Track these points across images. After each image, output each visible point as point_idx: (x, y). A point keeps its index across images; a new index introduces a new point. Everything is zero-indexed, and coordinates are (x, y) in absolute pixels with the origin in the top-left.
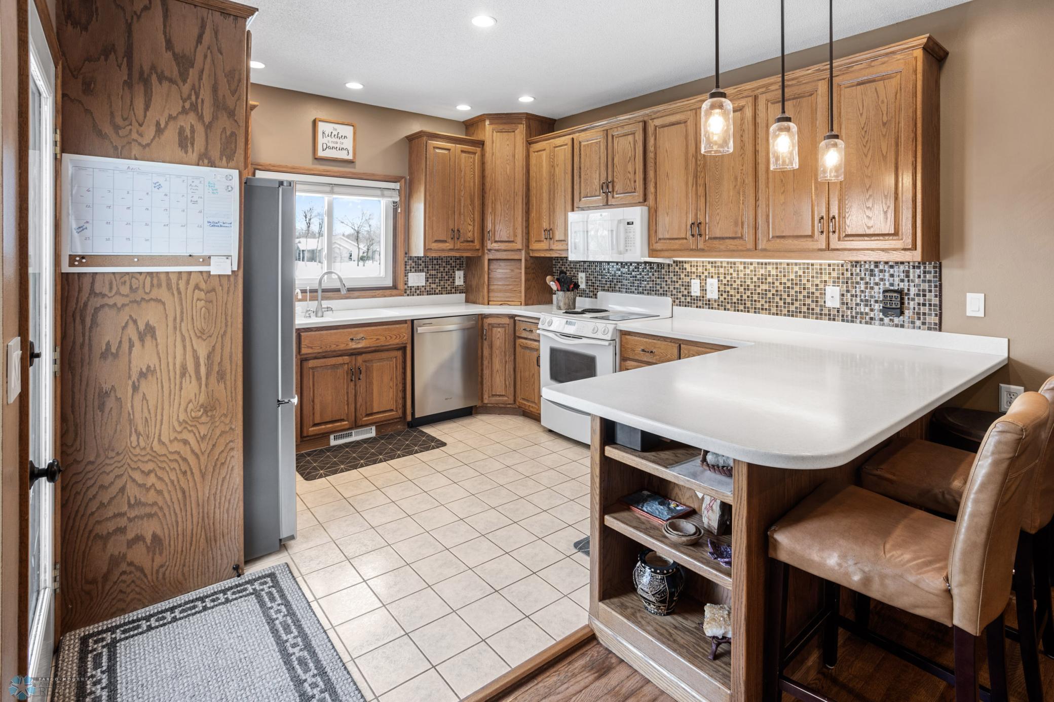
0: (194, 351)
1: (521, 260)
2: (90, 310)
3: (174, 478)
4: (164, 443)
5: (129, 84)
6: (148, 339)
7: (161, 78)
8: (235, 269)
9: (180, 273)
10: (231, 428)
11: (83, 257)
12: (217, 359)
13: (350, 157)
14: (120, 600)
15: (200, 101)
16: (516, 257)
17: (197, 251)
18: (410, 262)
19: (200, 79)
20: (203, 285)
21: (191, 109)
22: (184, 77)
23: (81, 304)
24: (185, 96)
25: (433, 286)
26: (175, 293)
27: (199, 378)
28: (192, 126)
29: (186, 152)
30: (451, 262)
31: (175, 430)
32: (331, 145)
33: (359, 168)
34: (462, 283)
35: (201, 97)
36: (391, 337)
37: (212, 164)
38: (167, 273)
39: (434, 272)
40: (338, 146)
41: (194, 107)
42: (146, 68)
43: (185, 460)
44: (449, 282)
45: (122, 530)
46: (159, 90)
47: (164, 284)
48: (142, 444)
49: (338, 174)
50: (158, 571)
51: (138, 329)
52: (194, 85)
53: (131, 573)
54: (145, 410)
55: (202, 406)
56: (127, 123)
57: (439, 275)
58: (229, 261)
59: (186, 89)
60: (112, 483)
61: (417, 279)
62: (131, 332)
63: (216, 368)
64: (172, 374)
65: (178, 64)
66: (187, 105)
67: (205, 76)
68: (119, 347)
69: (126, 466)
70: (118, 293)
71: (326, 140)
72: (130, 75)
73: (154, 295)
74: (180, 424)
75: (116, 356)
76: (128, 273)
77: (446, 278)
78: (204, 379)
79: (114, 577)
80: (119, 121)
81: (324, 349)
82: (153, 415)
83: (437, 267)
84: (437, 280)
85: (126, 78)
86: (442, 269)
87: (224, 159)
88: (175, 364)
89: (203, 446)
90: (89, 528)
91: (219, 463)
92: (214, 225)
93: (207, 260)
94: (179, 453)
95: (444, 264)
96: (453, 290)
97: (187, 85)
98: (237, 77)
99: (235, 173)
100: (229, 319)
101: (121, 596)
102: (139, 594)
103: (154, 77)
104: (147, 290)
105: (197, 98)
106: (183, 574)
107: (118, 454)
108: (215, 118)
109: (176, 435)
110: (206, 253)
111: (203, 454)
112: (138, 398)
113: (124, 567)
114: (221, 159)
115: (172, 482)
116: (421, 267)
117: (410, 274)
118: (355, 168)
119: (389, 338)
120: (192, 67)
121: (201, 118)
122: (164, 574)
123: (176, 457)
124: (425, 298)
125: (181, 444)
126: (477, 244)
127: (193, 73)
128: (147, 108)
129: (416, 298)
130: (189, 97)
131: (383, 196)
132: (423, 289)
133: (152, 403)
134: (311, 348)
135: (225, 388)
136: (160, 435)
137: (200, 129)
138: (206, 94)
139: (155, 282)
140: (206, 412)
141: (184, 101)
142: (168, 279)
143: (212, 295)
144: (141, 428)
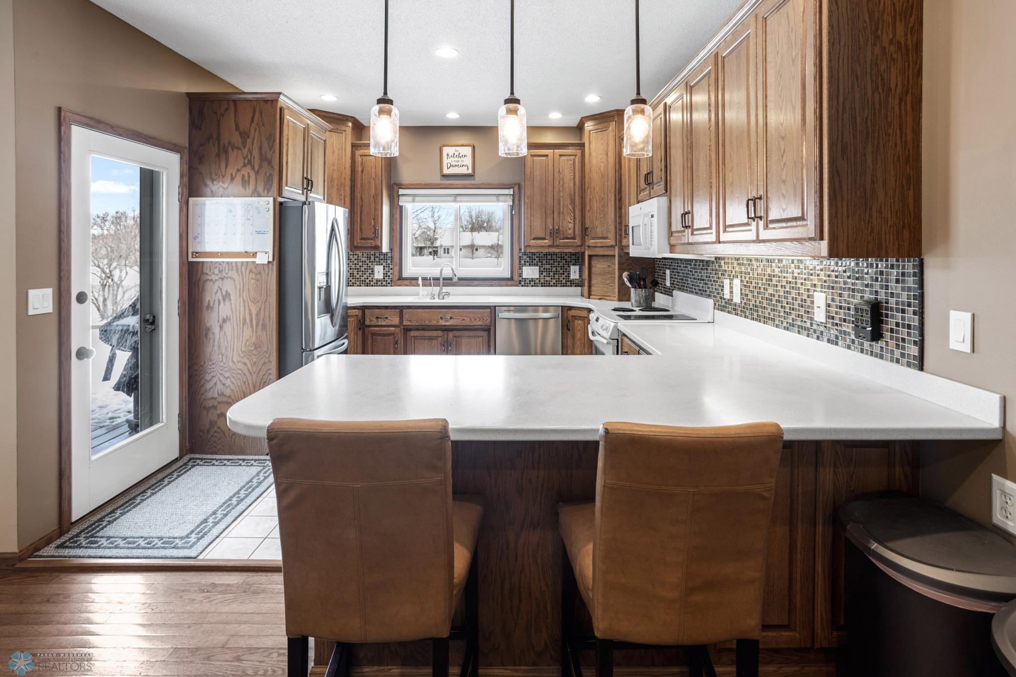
0: (250, 310)
1: (614, 256)
2: (202, 282)
3: (239, 384)
4: (234, 362)
5: (218, 155)
6: (227, 300)
7: (234, 148)
8: (271, 259)
9: (243, 262)
10: (269, 361)
11: (197, 253)
12: (262, 316)
13: (470, 171)
14: (214, 446)
15: (252, 157)
16: (611, 253)
17: (250, 249)
18: (525, 257)
19: (253, 144)
20: (254, 270)
21: (248, 163)
22: (244, 144)
23: (198, 278)
24: (245, 156)
25: (548, 279)
26: (240, 274)
27: (252, 326)
28: (248, 173)
29: (246, 190)
30: (566, 257)
31: (240, 356)
32: (454, 164)
33: (478, 179)
34: (577, 277)
35: (253, 155)
36: (475, 319)
37: (259, 196)
38: (236, 262)
39: (548, 266)
40: (459, 163)
41: (250, 162)
42: (226, 145)
43: (244, 374)
44: (564, 276)
45: (215, 407)
46: (233, 154)
47: (234, 268)
48: (224, 361)
49: (460, 186)
50: (232, 437)
51: (222, 293)
52: (249, 148)
53: (219, 433)
54: (226, 341)
55: (254, 344)
56: (217, 176)
57: (554, 269)
58: (267, 255)
59: (245, 151)
60: (211, 380)
61: (530, 272)
62: (219, 296)
63: (261, 322)
64: (238, 322)
65: (241, 138)
66: (246, 161)
67: (255, 142)
68: (214, 304)
69: (217, 372)
70: (214, 273)
71: (449, 160)
72: (219, 150)
73: (229, 275)
74: (243, 352)
75: (212, 308)
76: (218, 262)
77: (561, 271)
78: (254, 328)
79: (212, 432)
80: (214, 176)
81: (419, 323)
82: (229, 345)
83: (552, 262)
84: (552, 274)
85: (217, 151)
86: (556, 264)
87: (266, 191)
88: (240, 316)
89: (255, 369)
90: (201, 402)
91: (263, 381)
92: (259, 233)
93: (254, 255)
94: (242, 370)
95: (559, 259)
96: (569, 283)
97: (246, 149)
98: (272, 139)
99: (271, 200)
100: (268, 291)
101: (215, 444)
102: (223, 446)
103: (230, 148)
104: (227, 272)
105: (251, 156)
106: (244, 443)
107: (213, 364)
108: (261, 166)
109: (240, 359)
110: (255, 251)
111: (254, 373)
112: (222, 333)
113: (216, 428)
114: (264, 191)
115: (239, 386)
116: (535, 262)
117: (524, 268)
118: (474, 180)
119: (473, 320)
120: (249, 138)
121: (253, 168)
122: (235, 440)
123: (240, 372)
124: (539, 289)
125: (243, 365)
126: (578, 241)
127: (249, 141)
128: (226, 166)
129: (530, 289)
130: (247, 156)
131: (498, 201)
132: (537, 281)
133: (229, 338)
134: (410, 321)
135: (266, 335)
136: (232, 358)
137: (253, 175)
138: (256, 153)
139: (230, 267)
140: (256, 348)
141: (245, 159)
142: (237, 266)
143: (258, 277)
144: (223, 351)
